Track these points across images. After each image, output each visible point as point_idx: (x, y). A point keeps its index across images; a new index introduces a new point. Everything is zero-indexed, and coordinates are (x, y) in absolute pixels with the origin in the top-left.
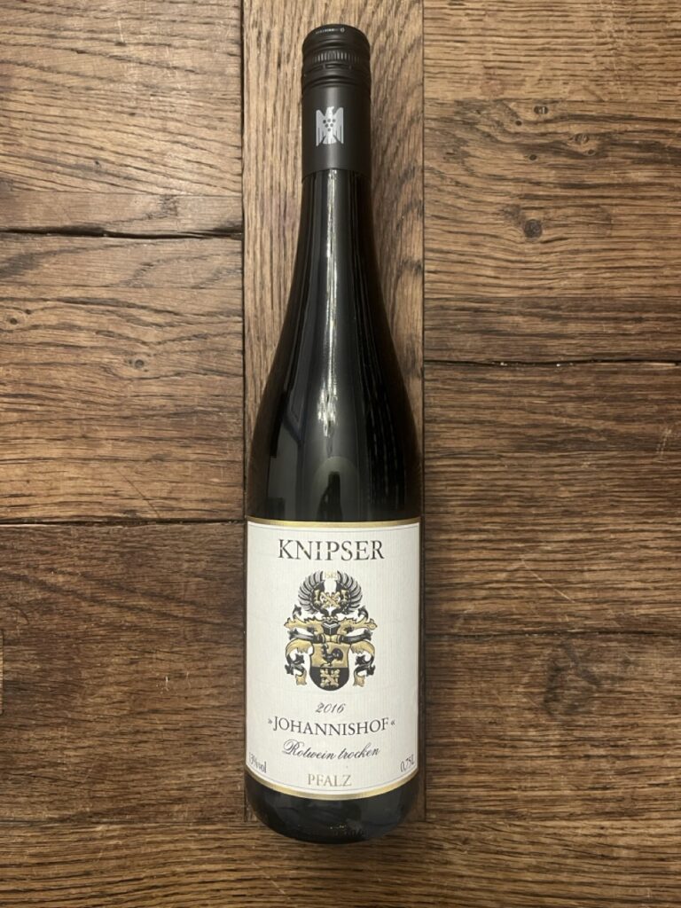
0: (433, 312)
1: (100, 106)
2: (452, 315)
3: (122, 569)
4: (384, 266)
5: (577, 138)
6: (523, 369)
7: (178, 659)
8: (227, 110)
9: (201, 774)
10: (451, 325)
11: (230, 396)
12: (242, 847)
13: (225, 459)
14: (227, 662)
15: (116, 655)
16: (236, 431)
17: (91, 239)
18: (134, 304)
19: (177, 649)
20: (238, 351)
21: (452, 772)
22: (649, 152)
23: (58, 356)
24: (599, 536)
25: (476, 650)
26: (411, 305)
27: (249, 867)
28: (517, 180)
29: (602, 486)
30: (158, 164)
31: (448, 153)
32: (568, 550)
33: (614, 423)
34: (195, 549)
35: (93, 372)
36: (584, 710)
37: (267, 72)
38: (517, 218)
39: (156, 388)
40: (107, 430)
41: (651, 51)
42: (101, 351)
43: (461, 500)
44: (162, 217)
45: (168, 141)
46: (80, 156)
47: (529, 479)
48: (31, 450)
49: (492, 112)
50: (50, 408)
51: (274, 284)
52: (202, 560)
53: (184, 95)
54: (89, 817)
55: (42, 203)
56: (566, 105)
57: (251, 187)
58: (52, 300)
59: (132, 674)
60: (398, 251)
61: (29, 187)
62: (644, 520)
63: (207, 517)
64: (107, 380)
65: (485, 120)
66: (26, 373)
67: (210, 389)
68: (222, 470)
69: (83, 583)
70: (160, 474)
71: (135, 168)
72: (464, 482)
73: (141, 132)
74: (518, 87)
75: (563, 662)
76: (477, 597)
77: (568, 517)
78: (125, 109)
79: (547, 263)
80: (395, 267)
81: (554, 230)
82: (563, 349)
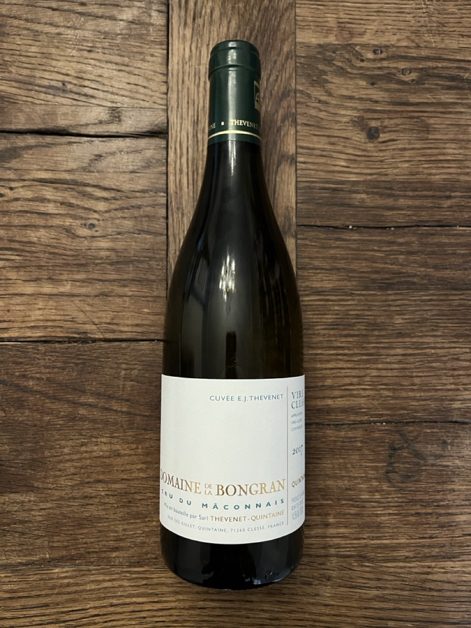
0: (303, 191)
1: (68, 46)
2: (316, 193)
3: (77, 375)
4: (268, 158)
5: (403, 72)
6: (367, 232)
7: (117, 442)
8: (157, 49)
9: (133, 528)
10: (315, 199)
11: (158, 250)
12: (163, 584)
13: (153, 295)
14: (152, 444)
16: (161, 275)
17: (58, 137)
18: (88, 184)
19: (116, 435)
20: (163, 217)
21: (319, 526)
22: (453, 81)
23: (33, 221)
24: (423, 351)
25: (335, 435)
26: (288, 186)
27: (168, 599)
28: (361, 99)
29: (425, 315)
30: (108, 85)
31: (313, 80)
32: (401, 361)
33: (433, 270)
34: (131, 361)
35: (58, 233)
36: (414, 479)
37: (185, 24)
38: (362, 125)
39: (104, 244)
40: (68, 274)
41: (453, 14)
42: (64, 217)
43: (324, 325)
44: (109, 122)
45: (115, 70)
46: (52, 80)
47: (373, 310)
48: (10, 288)
49: (343, 52)
50: (25, 258)
51: (190, 169)
52: (136, 369)
53: (127, 38)
54: (49, 562)
55: (24, 112)
56: (394, 49)
57: (173, 103)
58: (29, 180)
59: (82, 453)
60: (278, 148)
61: (15, 101)
62: (456, 340)
63: (139, 337)
64: (67, 237)
65: (339, 57)
66: (9, 232)
67: (143, 245)
68: (151, 303)
69: (47, 386)
70: (105, 306)
71: (91, 88)
72: (326, 312)
73: (96, 63)
74: (361, 36)
75: (399, 444)
76: (336, 396)
77: (401, 337)
78: (85, 48)
79: (383, 157)
80: (276, 159)
81: (388, 134)
82: (397, 217)
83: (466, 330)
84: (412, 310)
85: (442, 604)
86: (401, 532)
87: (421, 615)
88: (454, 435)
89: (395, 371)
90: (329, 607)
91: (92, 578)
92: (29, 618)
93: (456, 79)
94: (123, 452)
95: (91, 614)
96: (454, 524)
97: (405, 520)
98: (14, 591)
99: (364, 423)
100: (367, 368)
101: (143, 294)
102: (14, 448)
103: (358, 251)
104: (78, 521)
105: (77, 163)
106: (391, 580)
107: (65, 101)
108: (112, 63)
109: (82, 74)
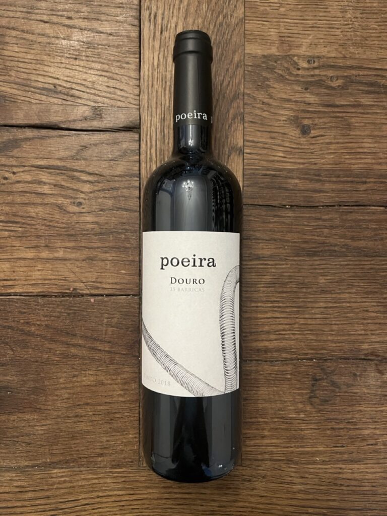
0: (249, 177)
1: (57, 54)
2: (259, 178)
3: (69, 323)
4: (221, 149)
5: (331, 78)
6: (299, 210)
7: (101, 374)
8: (132, 57)
9: (114, 440)
12: (137, 481)
13: (129, 259)
14: (129, 376)
15: (66, 372)
16: (135, 243)
17: (52, 131)
18: (76, 169)
19: (100, 368)
20: (137, 197)
21: (257, 438)
22: (372, 87)
23: (32, 199)
24: (341, 305)
25: (271, 369)
27: (141, 492)
28: (297, 102)
29: (343, 277)
30: (91, 88)
31: (258, 85)
32: (323, 313)
33: (350, 241)
34: (111, 311)
35: (52, 209)
36: (331, 402)
37: (154, 36)
38: (297, 123)
39: (89, 218)
40: (60, 243)
42: (57, 197)
43: (263, 284)
44: (93, 119)
45: (97, 75)
46: (45, 83)
47: (302, 272)
48: (15, 254)
49: (283, 62)
50: (26, 229)
51: (158, 159)
52: (115, 317)
53: (106, 48)
54: (50, 465)
55: (23, 110)
56: (325, 59)
57: (145, 103)
58: (28, 166)
59: (74, 383)
60: (229, 142)
61: (15, 100)
62: (366, 296)
63: (118, 293)
64: (60, 213)
65: (280, 66)
66: (13, 208)
67: (120, 219)
68: (127, 266)
69: (46, 331)
70: (91, 268)
71: (77, 90)
72: (265, 274)
73: (81, 69)
74: (298, 48)
75: (320, 376)
76: (272, 339)
77: (324, 294)
78: (72, 56)
79: (313, 149)
80: (227, 150)
81: (318, 131)
82: (322, 198)
83: (375, 288)
84: (333, 273)
85: (350, 496)
86: (319, 443)
87: (333, 504)
89: (318, 320)
90: (264, 498)
92: (35, 507)
93: (375, 85)
94: (106, 382)
95: (83, 503)
96: (360, 436)
97: (322, 434)
98: (24, 487)
99: (293, 360)
100: (297, 318)
101: (121, 259)
102: (21, 378)
103: (292, 225)
105: (67, 153)
106: (311, 478)
107: (56, 101)
108: (94, 69)
109: (70, 78)
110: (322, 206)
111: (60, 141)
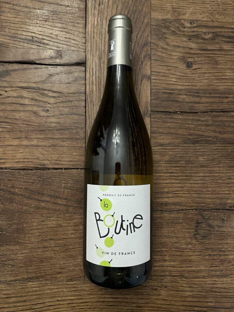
0: (154, 94)
1: (34, 18)
2: (161, 95)
3: (40, 186)
4: (137, 77)
5: (205, 33)
6: (186, 114)
7: (60, 220)
8: (80, 20)
9: (68, 263)
10: (160, 98)
11: (81, 123)
12: (83, 290)
13: (78, 146)
14: (78, 221)
15: (38, 219)
16: (82, 136)
17: (30, 65)
18: (45, 89)
19: (60, 216)
20: (84, 107)
21: (161, 261)
22: (230, 39)
23: (17, 108)
24: (213, 175)
25: (169, 216)
26: (146, 91)
27: (86, 297)
28: (184, 47)
29: (215, 157)
30: (55, 39)
31: (160, 37)
32: (202, 180)
33: (218, 134)
34: (67, 179)
35: (30, 114)
36: (208, 238)
37: (95, 7)
38: (184, 60)
39: (53, 120)
40: (35, 135)
41: (230, 4)
42: (33, 106)
43: (164, 161)
44: (56, 58)
45: (59, 31)
46: (26, 36)
47: (188, 154)
48: (6, 142)
49: (175, 23)
50: (14, 127)
51: (97, 82)
52: (70, 183)
53: (65, 15)
54: (26, 279)
55: (12, 52)
56: (201, 22)
57: (89, 48)
58: (15, 87)
59: (43, 225)
60: (142, 72)
61: (7, 46)
62: (229, 169)
63: (71, 167)
64: (35, 116)
65: (173, 26)
66: (5, 114)
67: (73, 120)
68: (77, 150)
69: (25, 191)
70: (54, 151)
71: (47, 40)
72: (165, 155)
73: (49, 27)
74: (185, 15)
75: (201, 220)
76: (170, 197)
77: (202, 167)
78: (43, 19)
79: (195, 76)
80: (141, 77)
81: (197, 65)
82: (201, 107)
84: (208, 154)
85: (221, 299)
86: (201, 264)
87: (211, 305)
88: (228, 216)
89: (199, 184)
90: (167, 301)
91: (48, 287)
92: (16, 308)
94: (63, 225)
95: (48, 305)
96: (227, 260)
97: (203, 258)
98: (10, 294)
99: (183, 210)
100: (186, 183)
101: (73, 145)
102: (8, 222)
103: (182, 124)
104: (40, 259)
105: (40, 79)
106: (196, 287)
107: (33, 47)
108: (57, 27)
109: (42, 33)
110: (200, 112)
111: (35, 71)
